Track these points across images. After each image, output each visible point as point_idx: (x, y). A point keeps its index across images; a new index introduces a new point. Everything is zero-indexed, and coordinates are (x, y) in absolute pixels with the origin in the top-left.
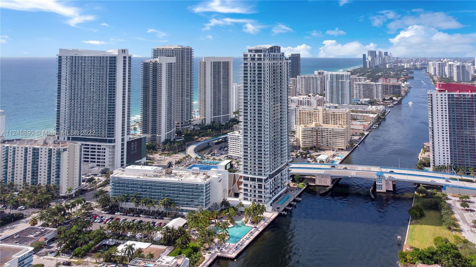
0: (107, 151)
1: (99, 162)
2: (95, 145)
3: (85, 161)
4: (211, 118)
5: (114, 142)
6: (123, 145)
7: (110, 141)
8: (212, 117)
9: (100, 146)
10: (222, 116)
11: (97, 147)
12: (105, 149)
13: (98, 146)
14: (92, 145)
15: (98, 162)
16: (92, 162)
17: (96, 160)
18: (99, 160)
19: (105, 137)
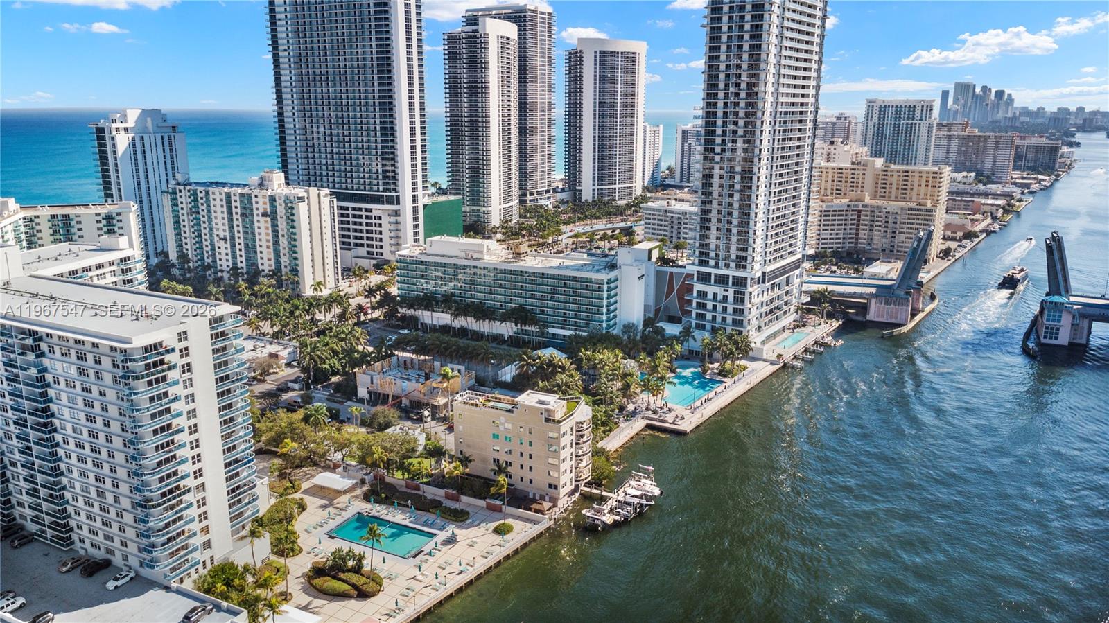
0: (385, 221)
1: (372, 246)
2: (360, 209)
3: (344, 243)
4: (594, 190)
5: (398, 203)
6: (415, 211)
7: (391, 201)
8: (596, 187)
9: (370, 210)
10: (617, 186)
11: (364, 213)
12: (380, 218)
13: (367, 210)
14: (354, 209)
15: (368, 246)
16: (356, 245)
17: (365, 242)
18: (369, 242)
19: (378, 191)
